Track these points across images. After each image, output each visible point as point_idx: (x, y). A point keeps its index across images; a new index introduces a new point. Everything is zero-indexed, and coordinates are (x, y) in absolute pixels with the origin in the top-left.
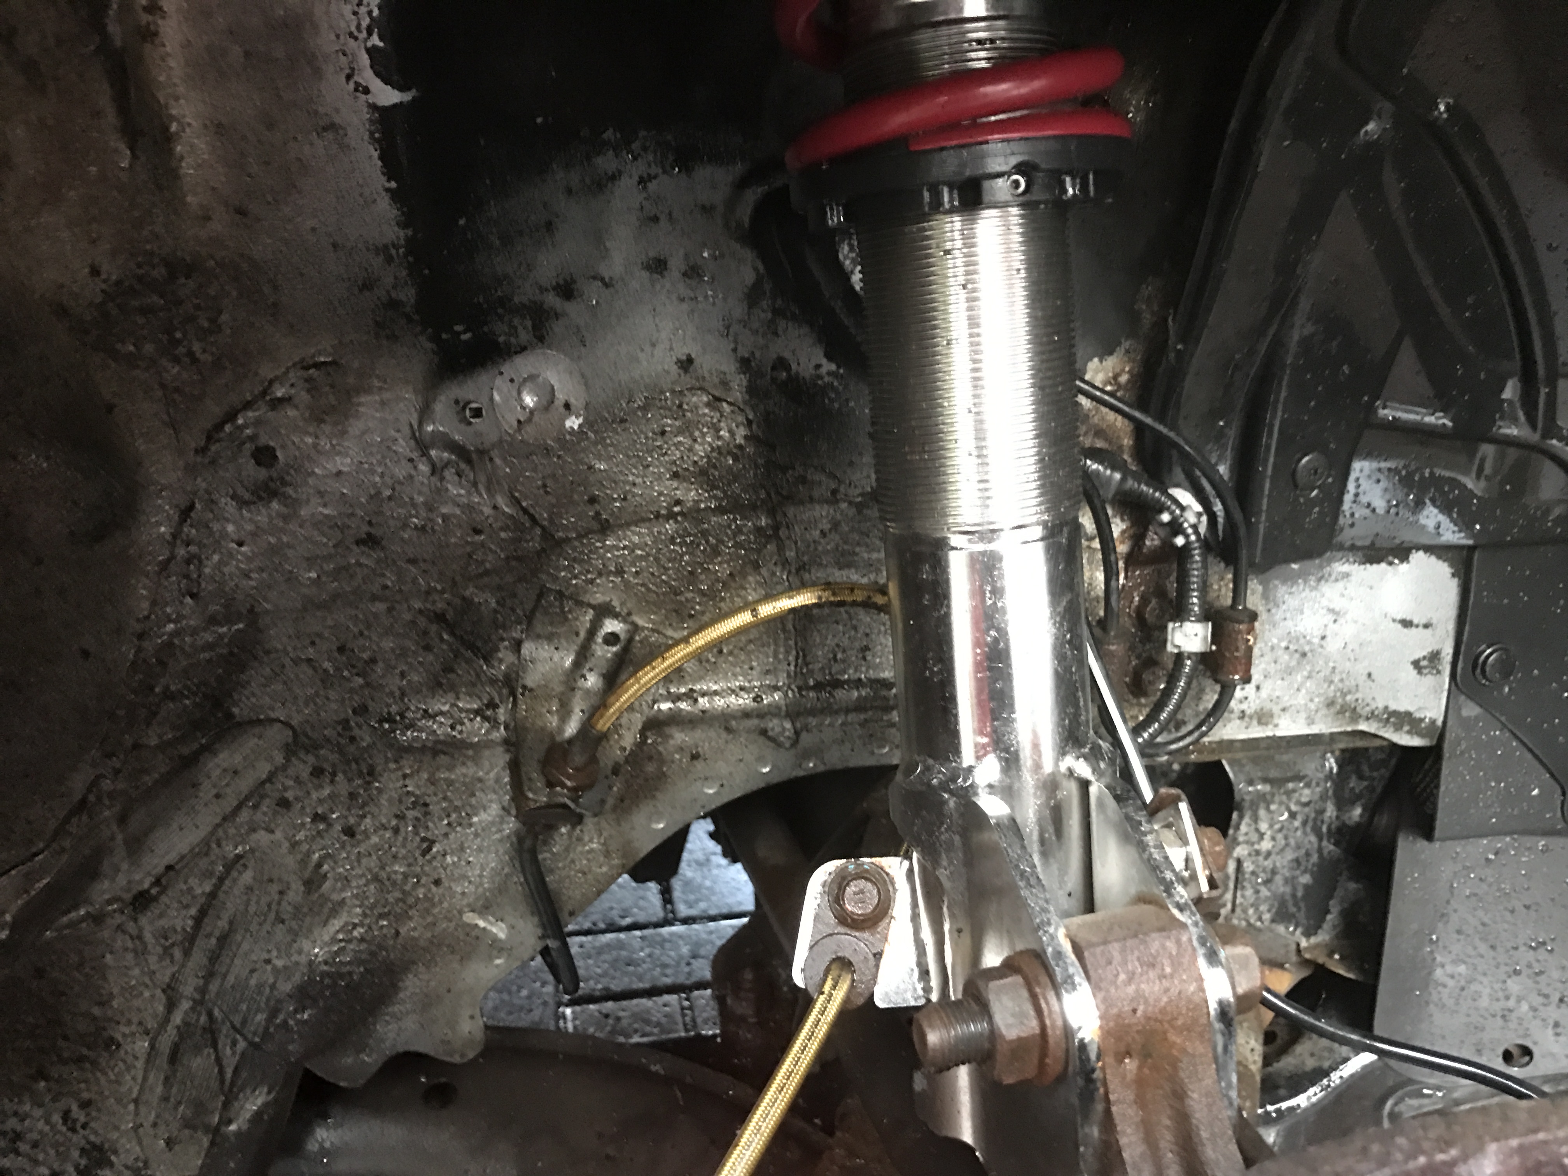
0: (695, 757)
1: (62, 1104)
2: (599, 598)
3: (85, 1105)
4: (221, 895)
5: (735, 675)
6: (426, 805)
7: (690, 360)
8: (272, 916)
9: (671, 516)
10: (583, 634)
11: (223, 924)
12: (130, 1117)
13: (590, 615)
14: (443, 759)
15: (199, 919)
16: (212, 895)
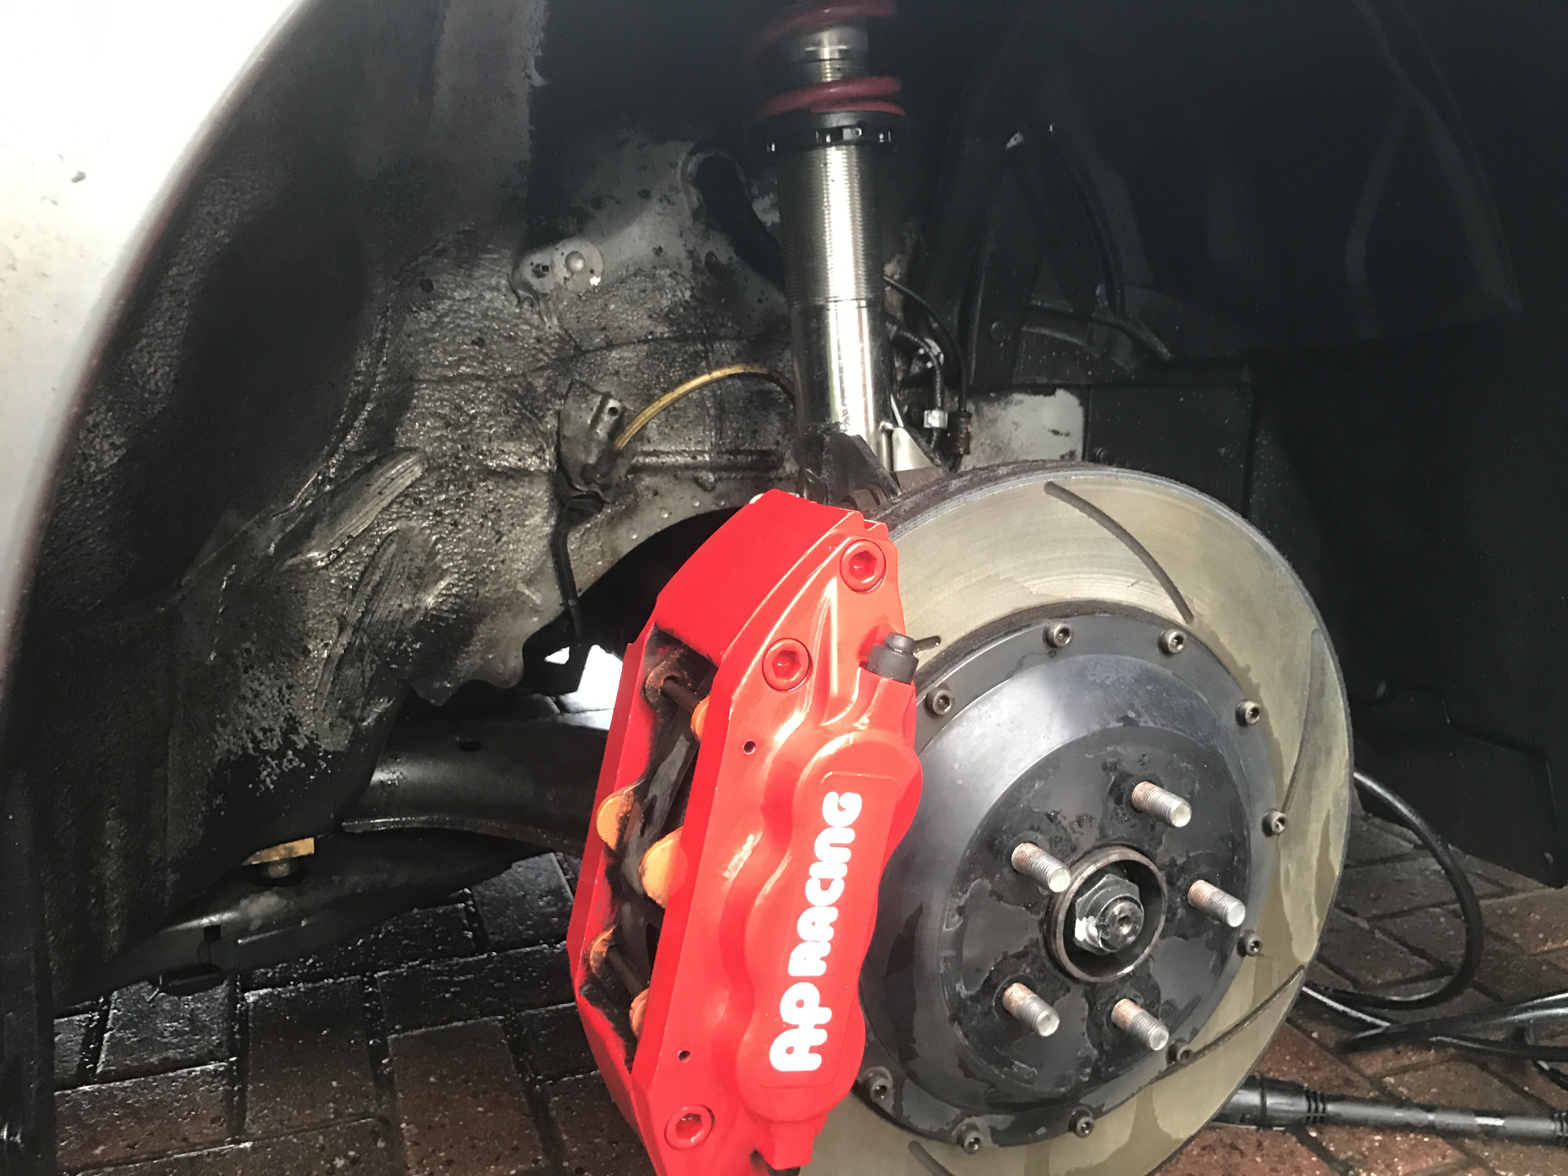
0: (656, 493)
1: (278, 682)
2: (604, 389)
3: (290, 687)
4: (377, 558)
5: (681, 443)
6: (499, 511)
7: (660, 249)
8: (406, 575)
9: (646, 341)
10: (595, 409)
11: (376, 578)
12: (311, 702)
13: (599, 398)
14: (511, 482)
15: (363, 574)
16: (373, 557)
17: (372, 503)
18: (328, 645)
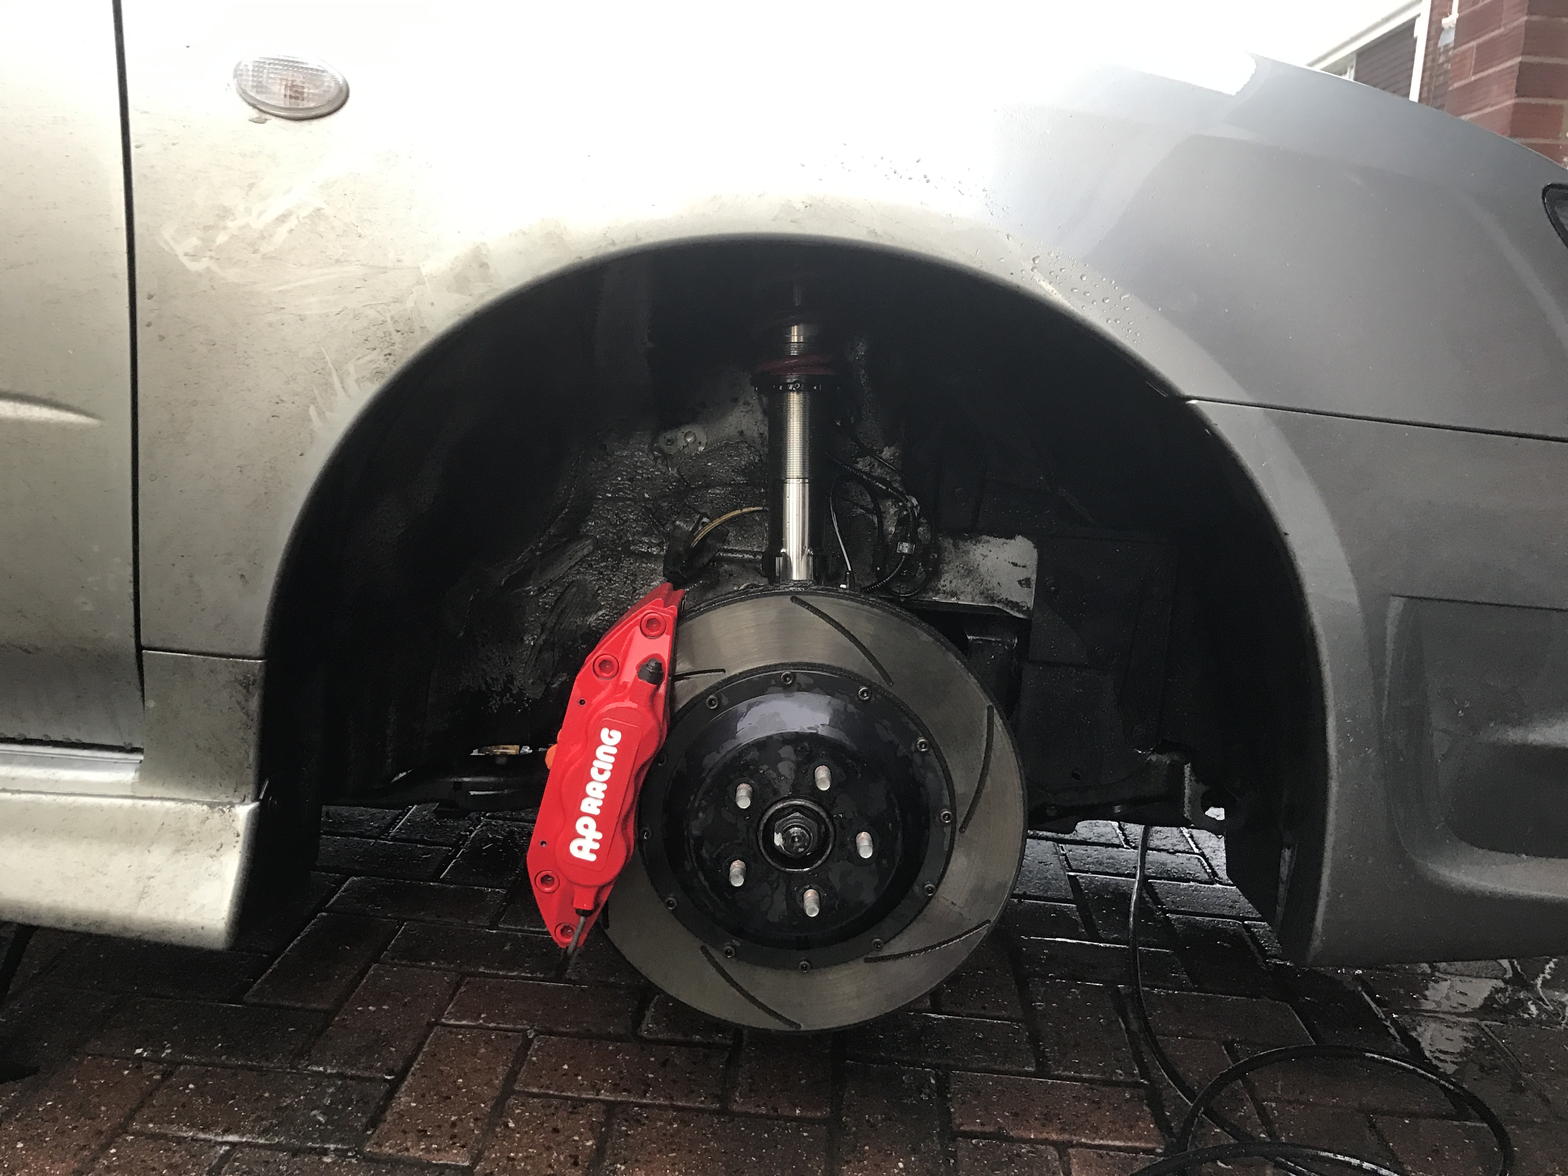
1: (504, 655)
2: (703, 511)
3: (510, 658)
4: (565, 594)
6: (636, 575)
7: (742, 432)
8: (580, 606)
9: (730, 485)
10: (696, 522)
11: (564, 605)
12: (523, 669)
13: (699, 515)
14: (643, 560)
15: (557, 601)
16: (562, 594)
17: (565, 564)
18: (534, 638)
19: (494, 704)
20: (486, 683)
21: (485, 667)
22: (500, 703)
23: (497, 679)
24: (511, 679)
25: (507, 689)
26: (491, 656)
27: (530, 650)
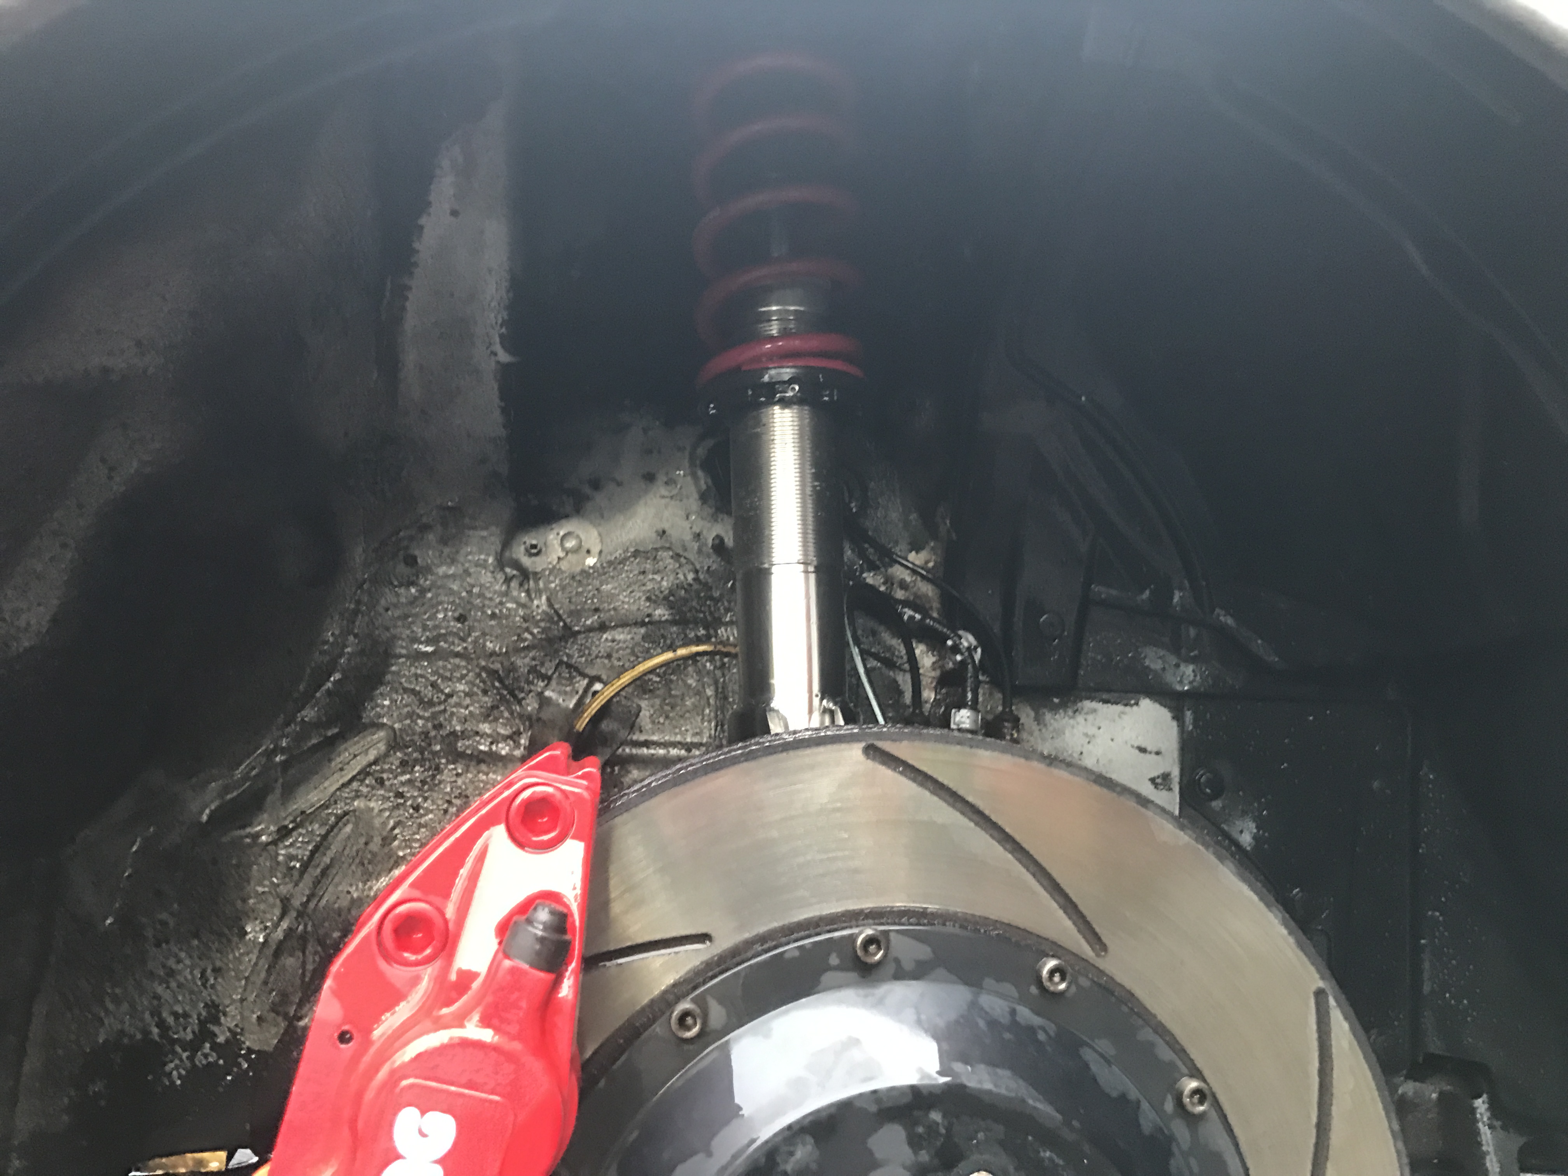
1: (202, 964)
2: (592, 671)
3: (217, 971)
4: (330, 838)
5: (675, 734)
7: (664, 532)
10: (580, 692)
11: (327, 860)
12: (240, 990)
13: (586, 681)
15: (313, 853)
16: (325, 837)
17: (331, 779)
18: (266, 928)
19: (177, 1068)
20: (162, 1024)
21: (160, 990)
22: (188, 1064)
23: (186, 1015)
24: (214, 1012)
25: (205, 1034)
26: (174, 966)
27: (256, 951)
